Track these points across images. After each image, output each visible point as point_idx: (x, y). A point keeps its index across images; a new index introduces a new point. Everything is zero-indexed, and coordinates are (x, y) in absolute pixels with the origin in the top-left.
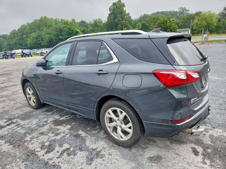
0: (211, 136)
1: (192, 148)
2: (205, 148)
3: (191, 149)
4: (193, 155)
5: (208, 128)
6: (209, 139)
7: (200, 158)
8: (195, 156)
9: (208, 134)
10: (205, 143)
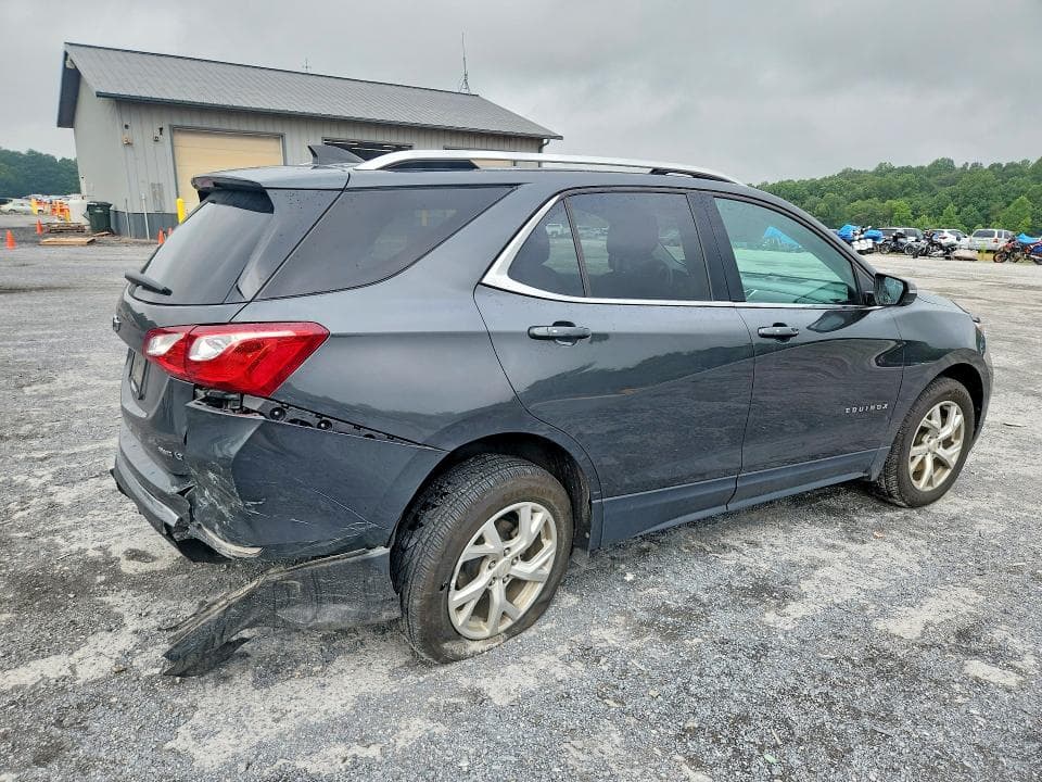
0: (115, 623)
1: (154, 559)
2: (116, 578)
3: (157, 555)
4: (140, 547)
5: (145, 654)
6: (116, 610)
7: (117, 550)
8: (133, 547)
9: (131, 629)
10: (123, 593)
